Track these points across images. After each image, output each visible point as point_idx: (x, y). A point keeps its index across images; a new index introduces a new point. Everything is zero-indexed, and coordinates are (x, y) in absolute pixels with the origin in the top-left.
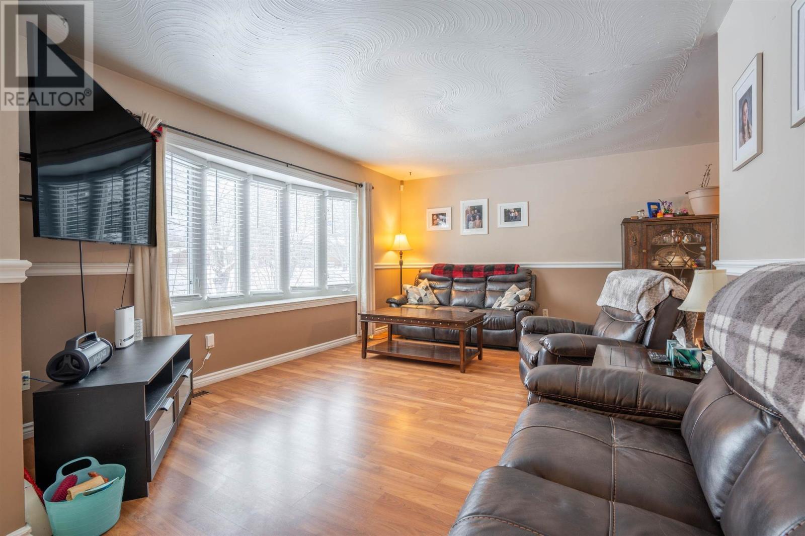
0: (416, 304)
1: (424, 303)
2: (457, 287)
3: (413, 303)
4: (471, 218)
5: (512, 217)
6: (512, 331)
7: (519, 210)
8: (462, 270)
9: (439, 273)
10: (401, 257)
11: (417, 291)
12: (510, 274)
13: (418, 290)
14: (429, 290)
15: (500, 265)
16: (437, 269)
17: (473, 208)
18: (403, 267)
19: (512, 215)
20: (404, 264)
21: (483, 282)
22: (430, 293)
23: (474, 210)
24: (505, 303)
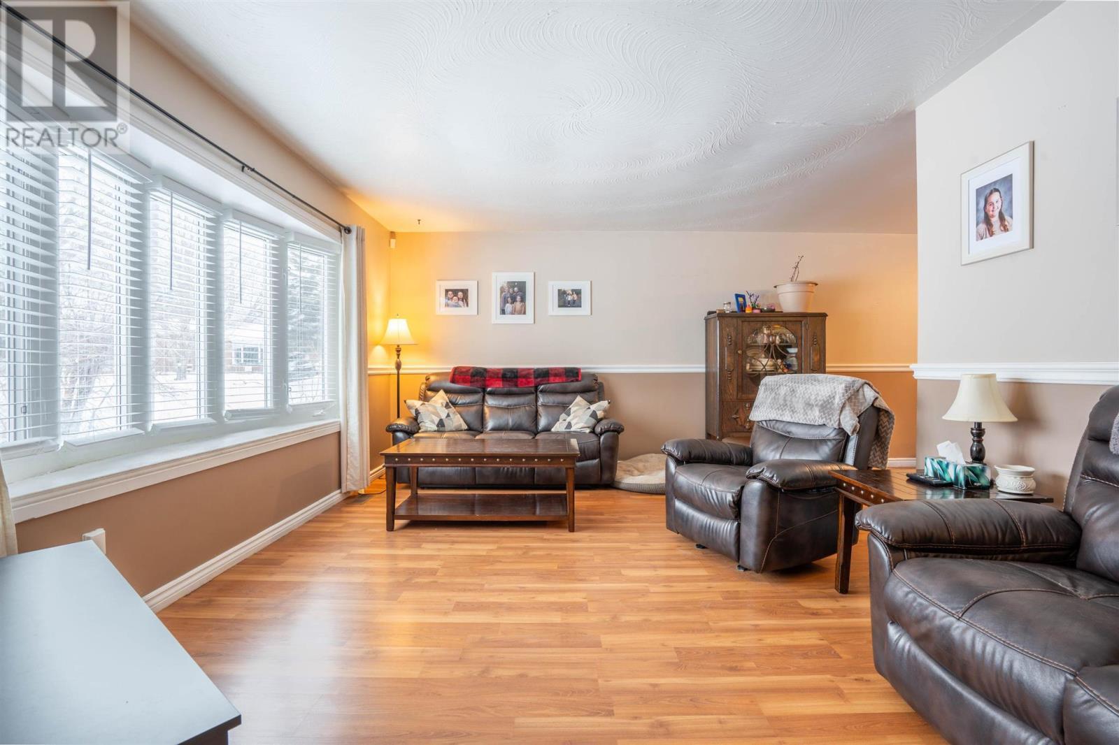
0: (435, 431)
1: (447, 428)
2: (490, 401)
3: (429, 429)
4: (509, 299)
5: (569, 302)
6: (596, 461)
7: (578, 292)
8: (500, 376)
9: (464, 381)
10: (398, 355)
11: (433, 410)
12: (572, 381)
13: (435, 408)
14: (450, 407)
15: (555, 369)
16: (459, 375)
17: (512, 284)
18: (401, 371)
19: (570, 298)
20: (402, 367)
21: (533, 393)
22: (454, 413)
23: (513, 287)
24: (576, 423)
